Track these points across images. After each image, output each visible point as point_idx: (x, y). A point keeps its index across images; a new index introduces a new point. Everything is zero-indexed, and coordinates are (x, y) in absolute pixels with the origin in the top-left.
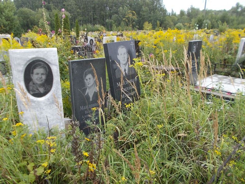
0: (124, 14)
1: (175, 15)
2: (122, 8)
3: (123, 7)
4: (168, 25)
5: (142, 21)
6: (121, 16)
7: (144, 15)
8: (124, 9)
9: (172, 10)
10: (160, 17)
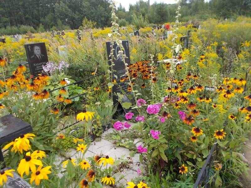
0: (61, 12)
1: (124, 10)
2: (58, 5)
3: (59, 3)
6: (58, 14)
7: (85, 12)
8: (61, 5)
9: (120, 4)
10: (105, 14)
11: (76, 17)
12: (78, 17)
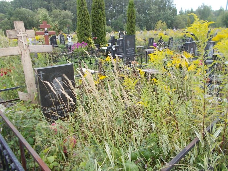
10: (171, 16)
11: (143, 19)
12: (144, 19)
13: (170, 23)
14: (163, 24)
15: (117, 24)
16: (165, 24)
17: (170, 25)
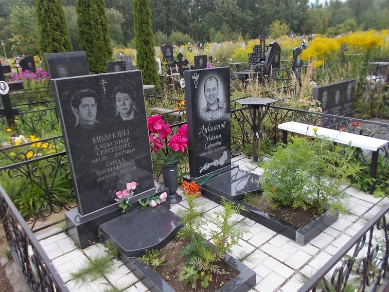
4: (315, 27)
5: (260, 22)
13: (297, 25)
14: (282, 26)
15: (202, 29)
16: (285, 26)
17: (297, 29)
